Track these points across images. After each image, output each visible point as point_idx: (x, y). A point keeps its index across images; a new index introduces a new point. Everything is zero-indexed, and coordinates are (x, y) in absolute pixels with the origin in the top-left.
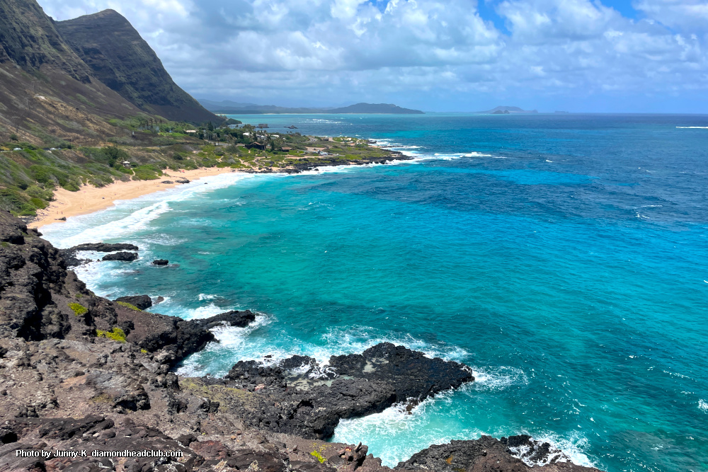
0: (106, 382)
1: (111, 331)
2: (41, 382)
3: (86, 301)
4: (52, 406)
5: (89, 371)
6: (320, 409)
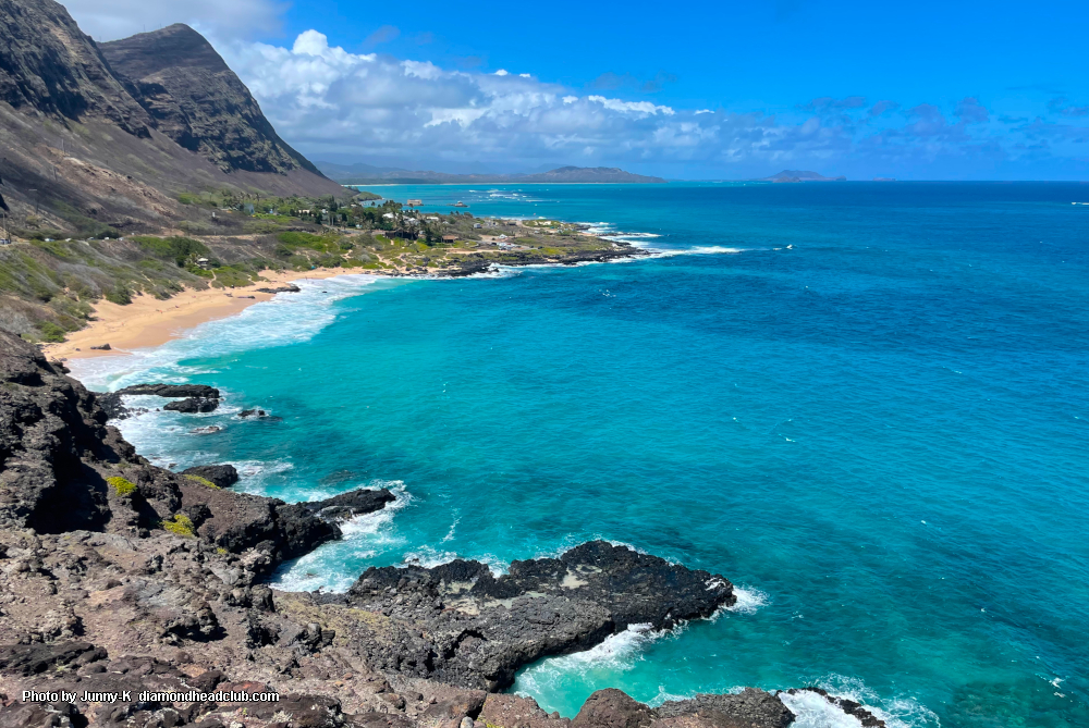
0: (154, 598)
1: (173, 520)
2: (54, 596)
3: (136, 472)
4: (69, 632)
5: (128, 581)
6: (495, 643)
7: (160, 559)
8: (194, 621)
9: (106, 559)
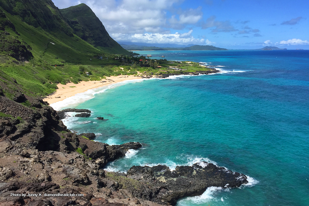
0: (71, 171)
3: (67, 134)
4: (47, 180)
5: (64, 166)
6: (171, 191)
7: (73, 160)
8: (82, 179)
9: (58, 159)
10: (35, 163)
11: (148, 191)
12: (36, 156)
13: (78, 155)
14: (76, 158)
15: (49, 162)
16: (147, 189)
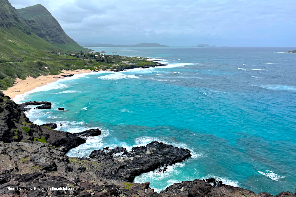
0: (39, 160)
1: (40, 138)
2: (11, 160)
3: (30, 126)
4: (16, 170)
6: (128, 169)
7: (38, 149)
9: (24, 149)
10: (2, 155)
11: (108, 171)
12: (2, 148)
13: (43, 145)
14: (42, 147)
15: (15, 153)
16: (108, 170)
